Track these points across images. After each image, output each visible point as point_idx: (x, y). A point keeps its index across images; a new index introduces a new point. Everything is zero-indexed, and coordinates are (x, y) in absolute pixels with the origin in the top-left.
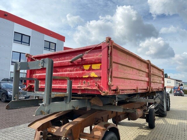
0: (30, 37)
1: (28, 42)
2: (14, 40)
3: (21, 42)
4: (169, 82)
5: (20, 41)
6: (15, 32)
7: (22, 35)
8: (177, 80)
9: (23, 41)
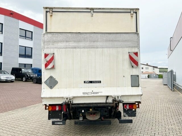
0: (32, 32)
1: (31, 37)
2: (20, 36)
3: (25, 38)
4: (147, 68)
5: (25, 36)
6: (20, 29)
7: (26, 30)
8: (153, 67)
9: (27, 36)
